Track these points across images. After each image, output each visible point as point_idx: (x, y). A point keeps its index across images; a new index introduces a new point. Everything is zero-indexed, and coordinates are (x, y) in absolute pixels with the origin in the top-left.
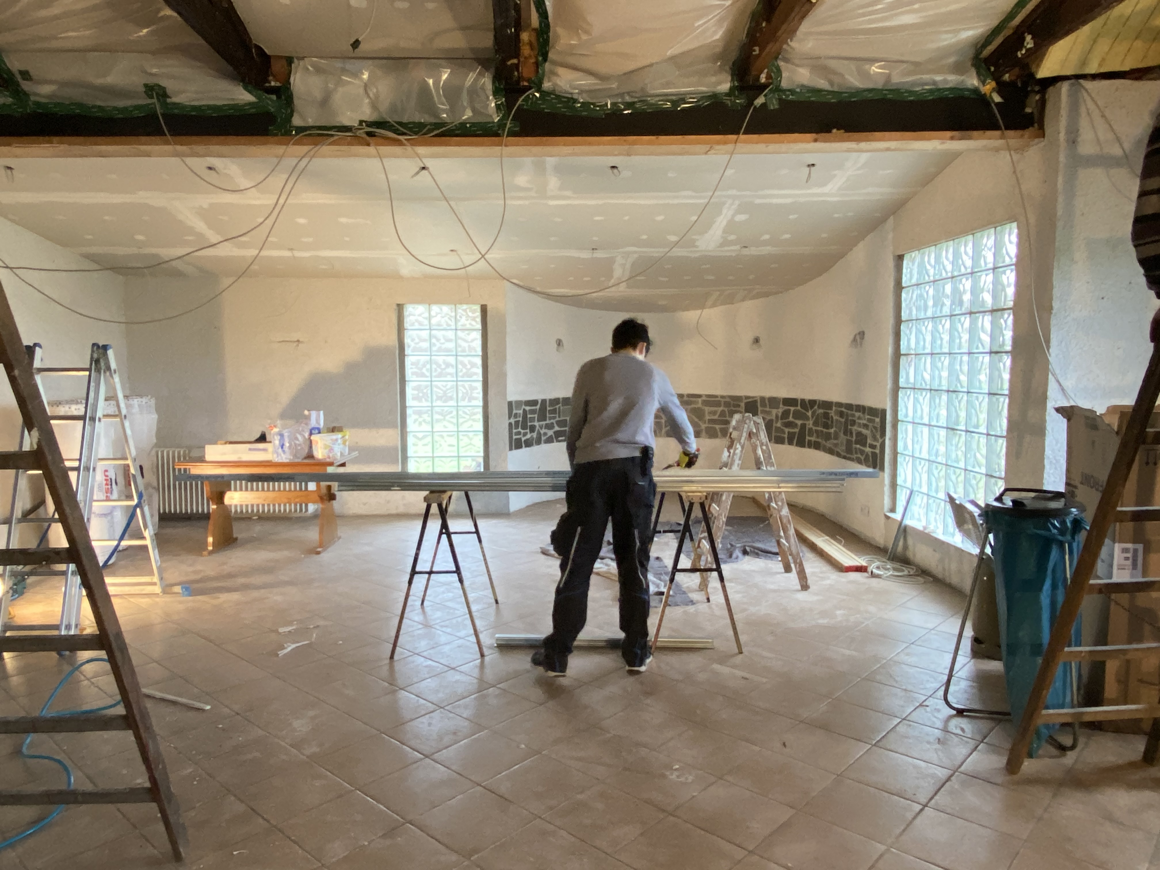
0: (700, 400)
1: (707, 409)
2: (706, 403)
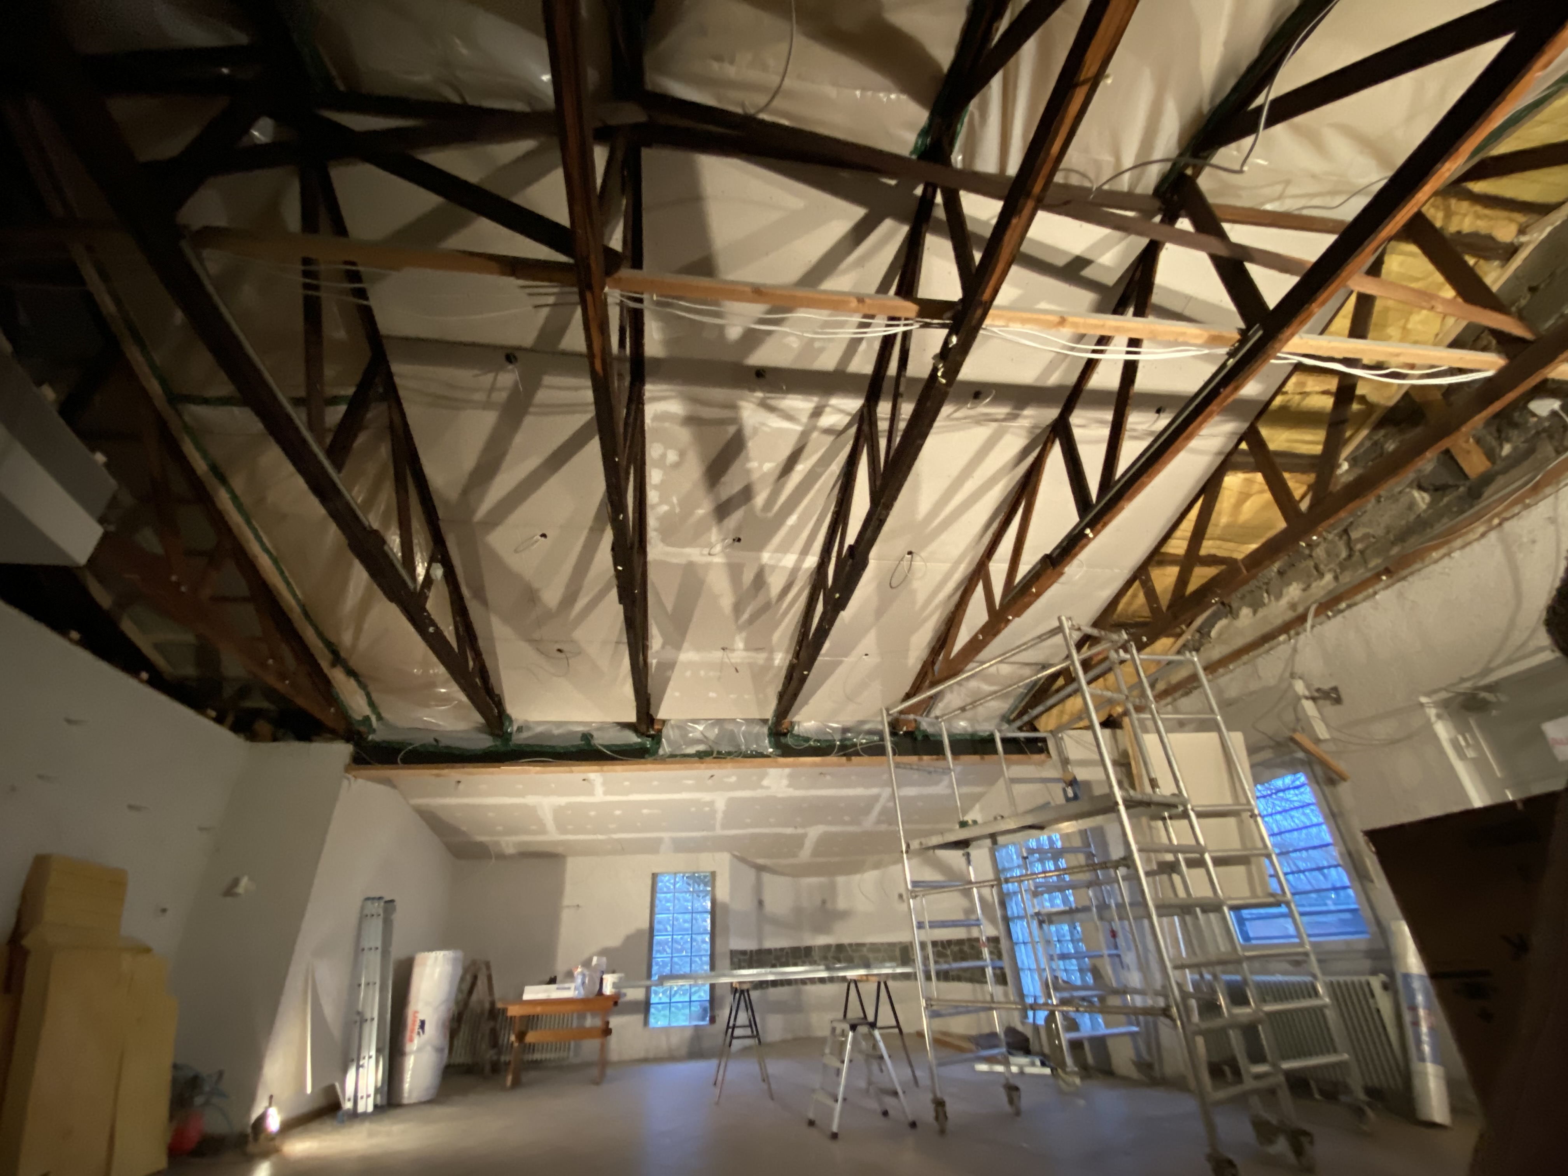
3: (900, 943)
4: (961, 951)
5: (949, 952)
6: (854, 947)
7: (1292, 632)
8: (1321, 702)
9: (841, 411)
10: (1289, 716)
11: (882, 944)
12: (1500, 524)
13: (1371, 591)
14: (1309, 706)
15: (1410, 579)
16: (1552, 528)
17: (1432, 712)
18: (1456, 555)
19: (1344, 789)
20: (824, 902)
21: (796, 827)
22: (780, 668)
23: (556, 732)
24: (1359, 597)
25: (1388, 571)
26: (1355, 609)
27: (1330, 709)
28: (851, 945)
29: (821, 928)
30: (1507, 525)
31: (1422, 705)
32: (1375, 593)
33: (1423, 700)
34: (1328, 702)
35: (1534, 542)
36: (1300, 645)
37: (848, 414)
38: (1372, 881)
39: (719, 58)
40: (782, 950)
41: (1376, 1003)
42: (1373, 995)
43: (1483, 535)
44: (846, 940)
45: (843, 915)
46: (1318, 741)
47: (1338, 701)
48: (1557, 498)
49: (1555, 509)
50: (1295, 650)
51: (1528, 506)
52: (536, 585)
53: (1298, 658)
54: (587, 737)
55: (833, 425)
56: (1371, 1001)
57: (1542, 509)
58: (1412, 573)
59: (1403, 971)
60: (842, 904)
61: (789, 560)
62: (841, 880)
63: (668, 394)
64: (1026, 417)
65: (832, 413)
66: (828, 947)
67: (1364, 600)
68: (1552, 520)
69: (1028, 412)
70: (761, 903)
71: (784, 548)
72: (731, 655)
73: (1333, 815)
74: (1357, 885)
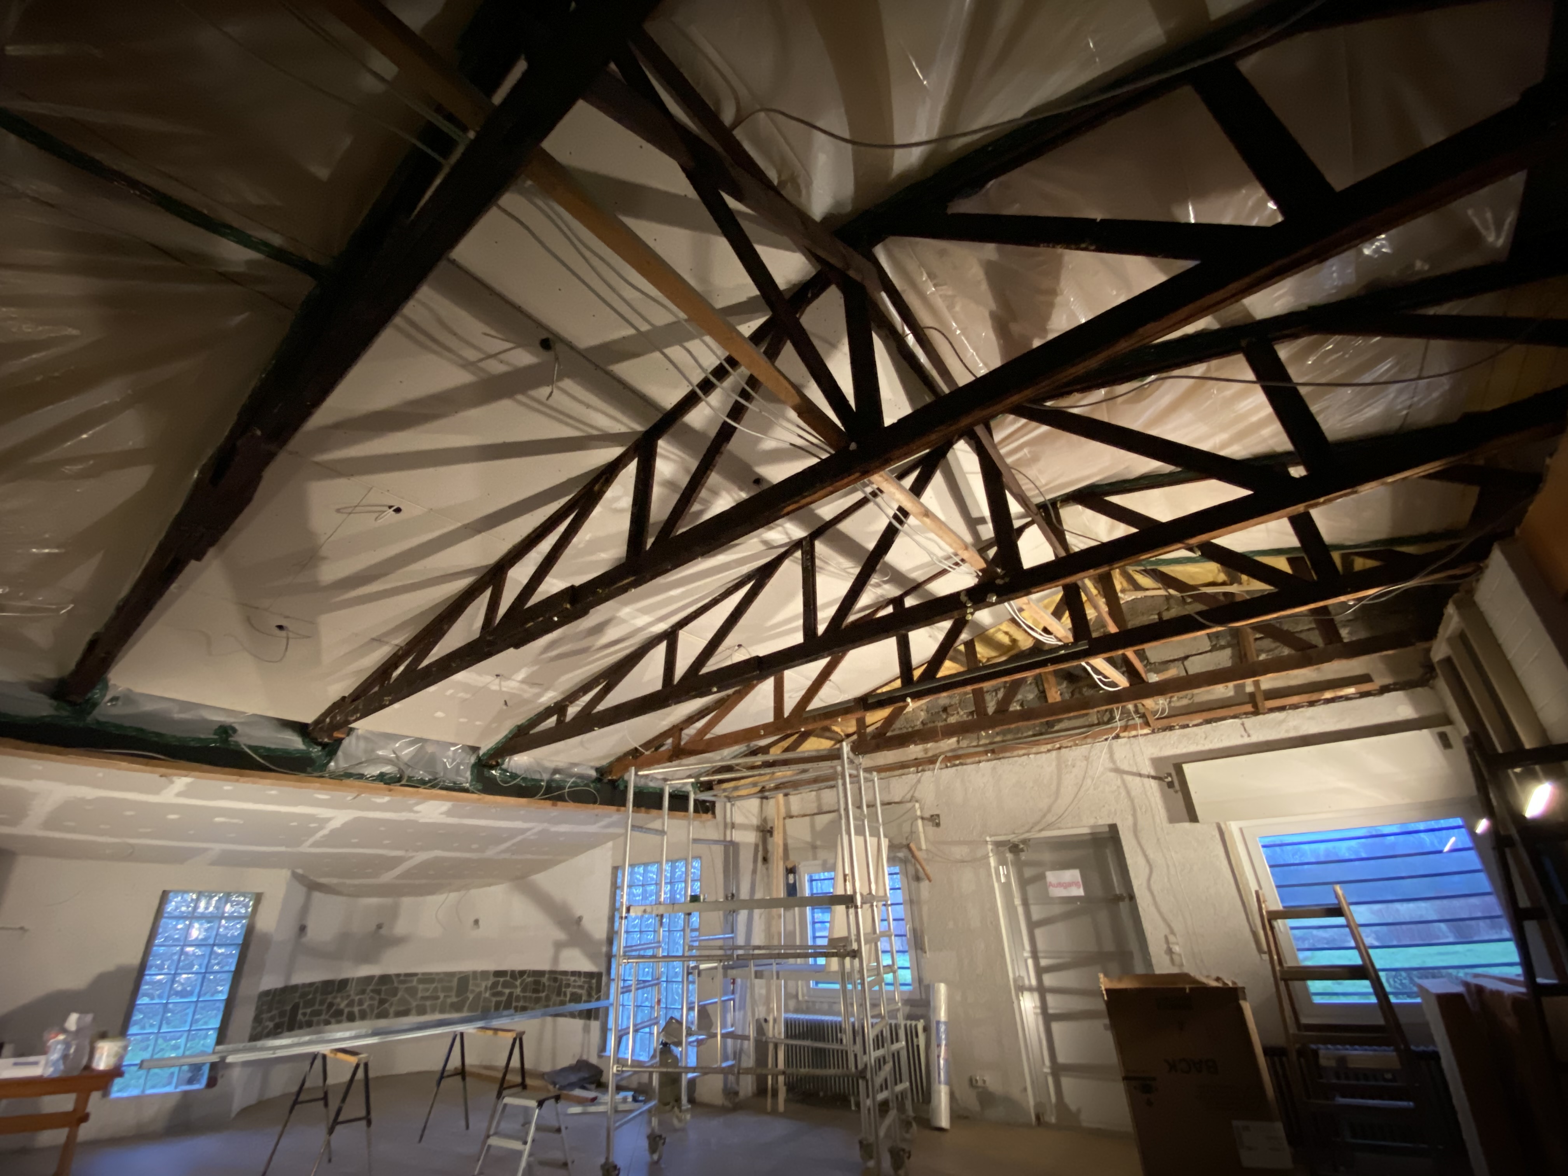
0: (415, 979)
1: (421, 987)
2: (421, 981)
3: (460, 973)
4: (537, 983)
5: (518, 983)
6: (402, 978)
7: (920, 768)
8: (926, 822)
9: (787, 534)
10: (906, 828)
11: (438, 974)
12: (1060, 748)
13: (977, 759)
14: (920, 822)
15: (1002, 760)
16: (1085, 762)
17: (990, 847)
18: (1032, 756)
19: (925, 885)
20: (379, 927)
21: (407, 851)
22: (541, 704)
23: (177, 716)
24: (969, 761)
25: (993, 751)
26: (965, 767)
27: (931, 829)
28: (398, 975)
29: (367, 956)
30: (1063, 750)
31: (987, 842)
32: (980, 762)
33: (988, 839)
34: (930, 823)
35: (1074, 767)
36: (923, 778)
37: (790, 538)
38: (925, 952)
39: (931, 276)
40: (311, 985)
41: (918, 1041)
42: (917, 1036)
43: (1049, 751)
44: (392, 970)
45: (398, 941)
46: (920, 849)
47: (938, 825)
48: (1092, 747)
49: (1090, 752)
50: (919, 781)
51: (1076, 745)
52: (324, 552)
53: (919, 786)
54: (225, 731)
55: (773, 540)
56: (915, 1040)
57: (1083, 750)
58: (1003, 758)
59: (938, 1019)
60: (400, 928)
61: (642, 620)
62: (407, 902)
63: (672, 456)
64: (884, 589)
65: (779, 532)
66: (369, 979)
67: (973, 763)
68: (1087, 758)
69: (887, 587)
70: (303, 929)
71: (644, 611)
72: (504, 683)
73: (911, 902)
74: (914, 952)
